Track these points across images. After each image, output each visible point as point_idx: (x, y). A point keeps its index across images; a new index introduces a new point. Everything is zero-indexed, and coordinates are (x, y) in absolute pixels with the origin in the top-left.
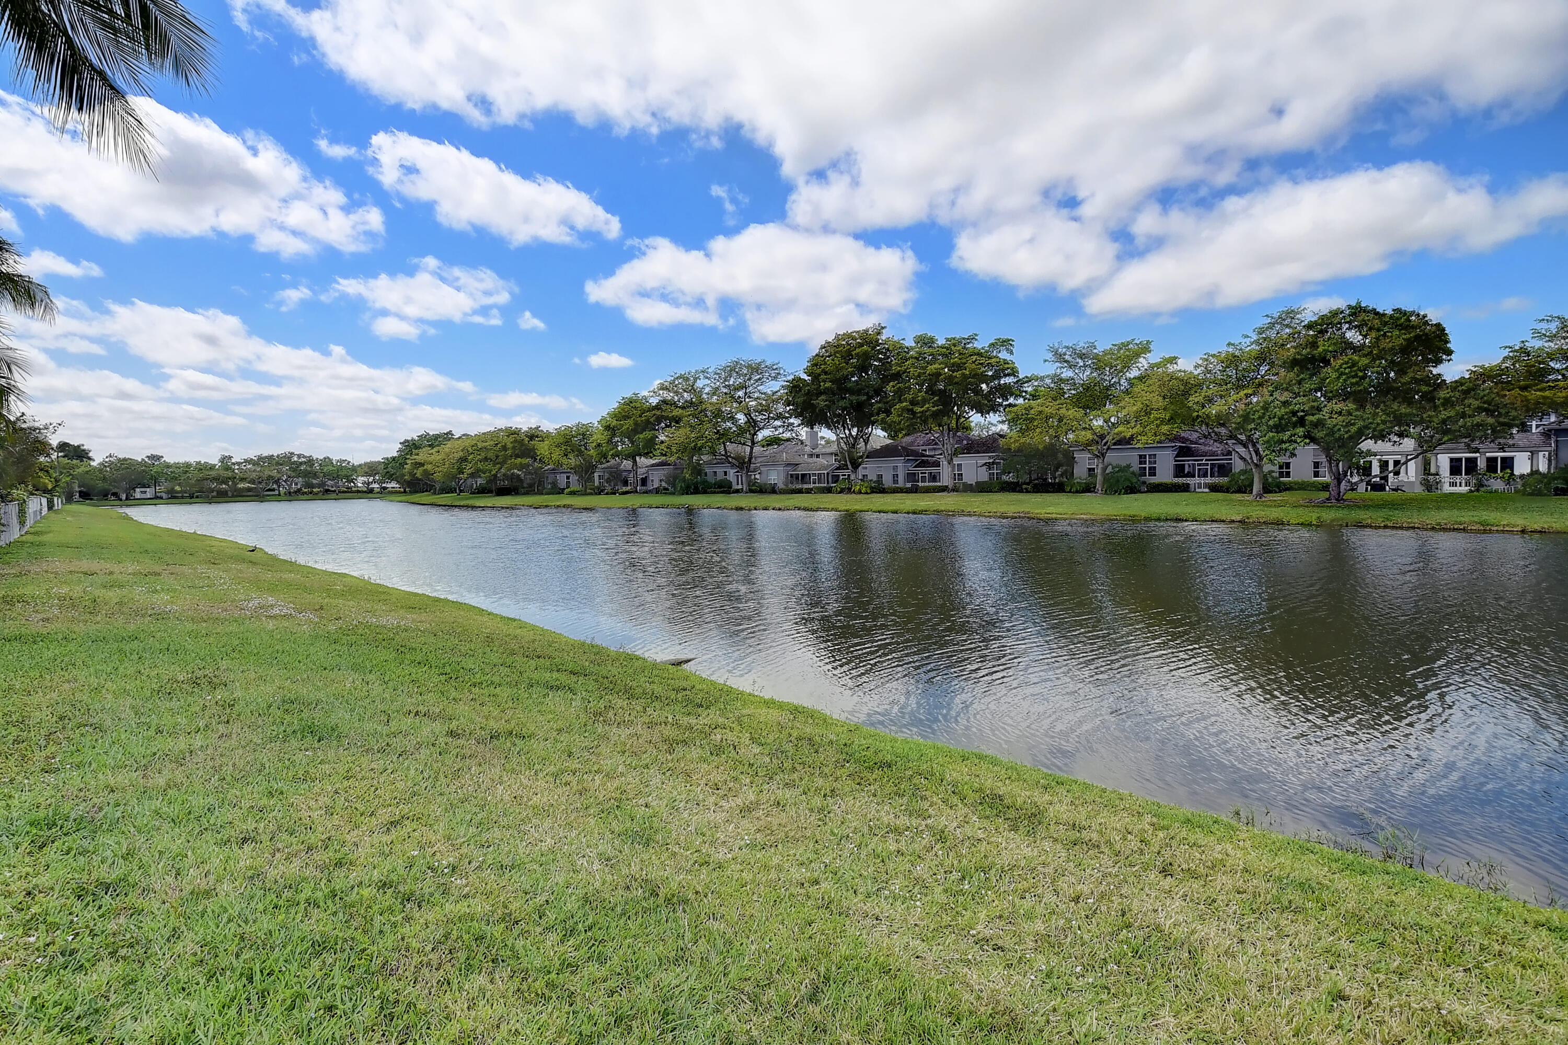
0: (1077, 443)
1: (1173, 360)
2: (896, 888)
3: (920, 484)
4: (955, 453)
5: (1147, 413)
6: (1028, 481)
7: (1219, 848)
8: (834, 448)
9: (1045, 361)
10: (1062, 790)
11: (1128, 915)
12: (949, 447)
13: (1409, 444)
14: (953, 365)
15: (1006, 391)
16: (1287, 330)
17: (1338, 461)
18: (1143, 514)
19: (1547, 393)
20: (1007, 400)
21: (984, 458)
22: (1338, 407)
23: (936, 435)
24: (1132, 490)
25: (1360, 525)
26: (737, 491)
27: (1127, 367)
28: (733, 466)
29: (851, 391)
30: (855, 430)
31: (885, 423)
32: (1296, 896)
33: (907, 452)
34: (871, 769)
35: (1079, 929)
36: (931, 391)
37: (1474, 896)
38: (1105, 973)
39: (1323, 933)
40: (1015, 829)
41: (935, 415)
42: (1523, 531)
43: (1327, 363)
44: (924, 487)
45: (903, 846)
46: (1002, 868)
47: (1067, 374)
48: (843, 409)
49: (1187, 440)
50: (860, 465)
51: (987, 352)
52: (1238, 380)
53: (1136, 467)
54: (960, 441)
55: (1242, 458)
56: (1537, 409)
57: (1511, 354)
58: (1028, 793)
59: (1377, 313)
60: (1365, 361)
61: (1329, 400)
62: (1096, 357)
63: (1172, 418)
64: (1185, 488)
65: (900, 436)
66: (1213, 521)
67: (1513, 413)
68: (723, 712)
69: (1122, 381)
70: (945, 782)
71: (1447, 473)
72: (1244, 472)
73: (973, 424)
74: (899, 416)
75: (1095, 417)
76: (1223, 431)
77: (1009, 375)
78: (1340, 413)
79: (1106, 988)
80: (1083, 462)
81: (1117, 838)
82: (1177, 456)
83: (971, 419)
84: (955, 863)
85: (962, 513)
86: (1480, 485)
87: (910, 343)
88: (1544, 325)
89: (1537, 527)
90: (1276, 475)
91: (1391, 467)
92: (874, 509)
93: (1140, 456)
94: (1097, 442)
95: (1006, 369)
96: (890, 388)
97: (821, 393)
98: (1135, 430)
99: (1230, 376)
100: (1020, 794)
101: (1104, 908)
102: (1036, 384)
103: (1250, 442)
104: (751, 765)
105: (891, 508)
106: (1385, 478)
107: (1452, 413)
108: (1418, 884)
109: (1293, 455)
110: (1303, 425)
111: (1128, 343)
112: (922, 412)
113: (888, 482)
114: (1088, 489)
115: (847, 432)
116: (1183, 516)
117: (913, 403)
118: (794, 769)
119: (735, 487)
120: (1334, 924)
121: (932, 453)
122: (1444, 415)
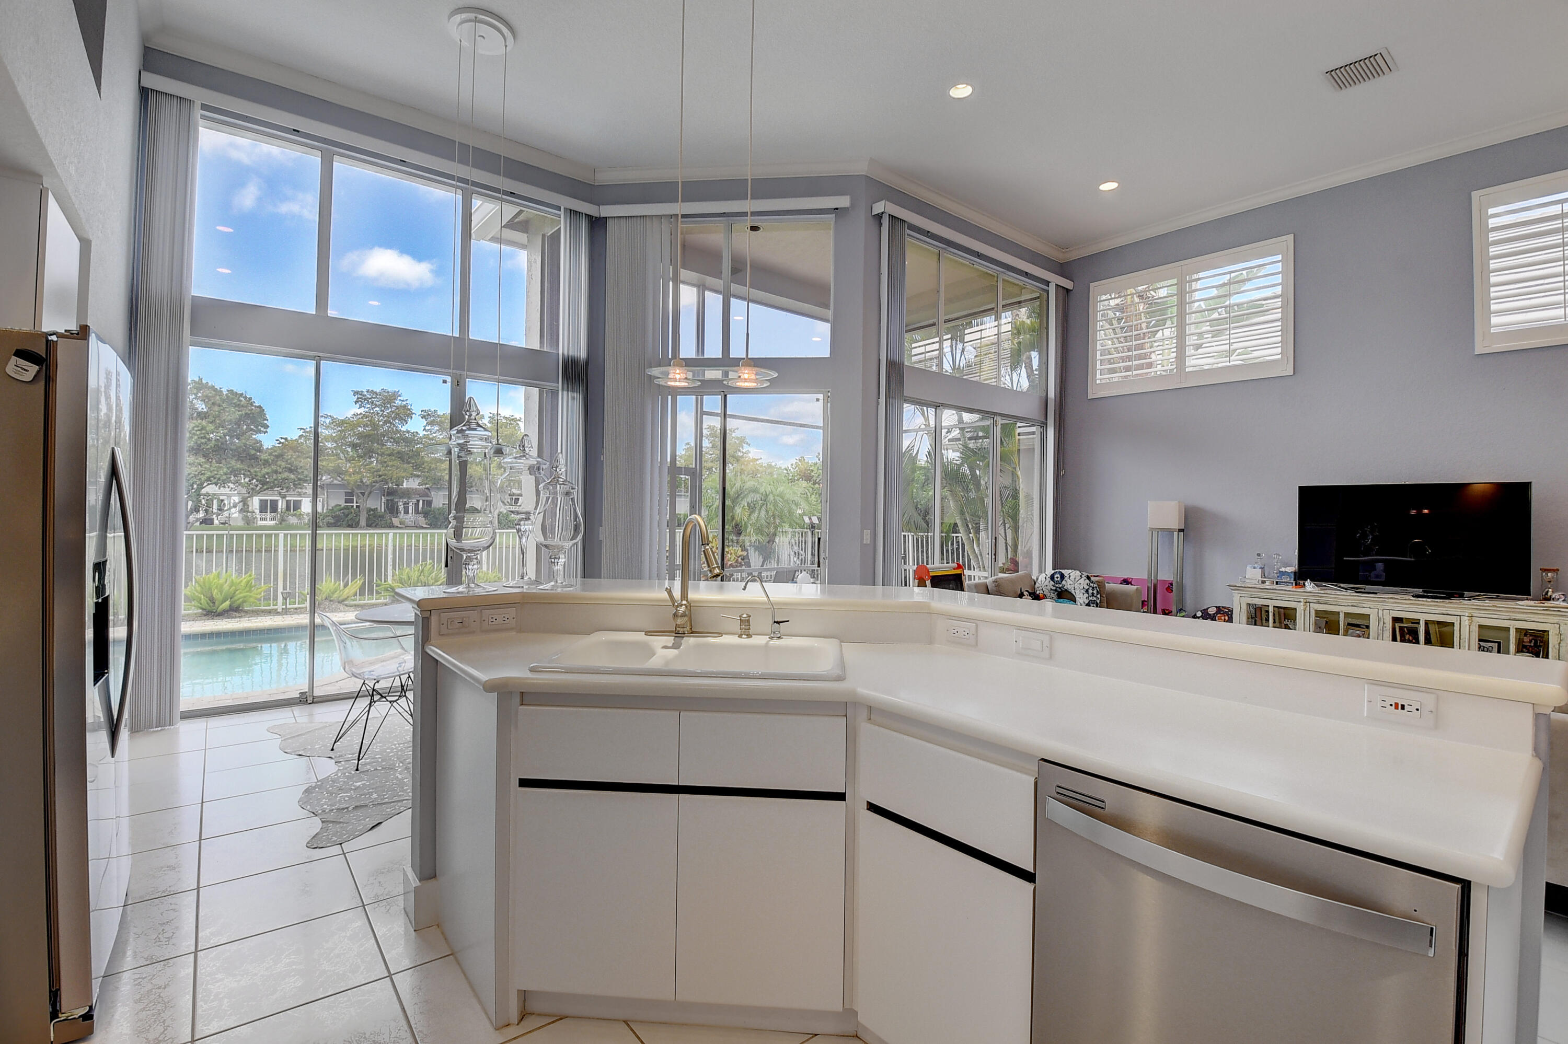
57: (304, 434)
67: (306, 472)
71: (258, 511)
107: (269, 470)
122: (265, 471)
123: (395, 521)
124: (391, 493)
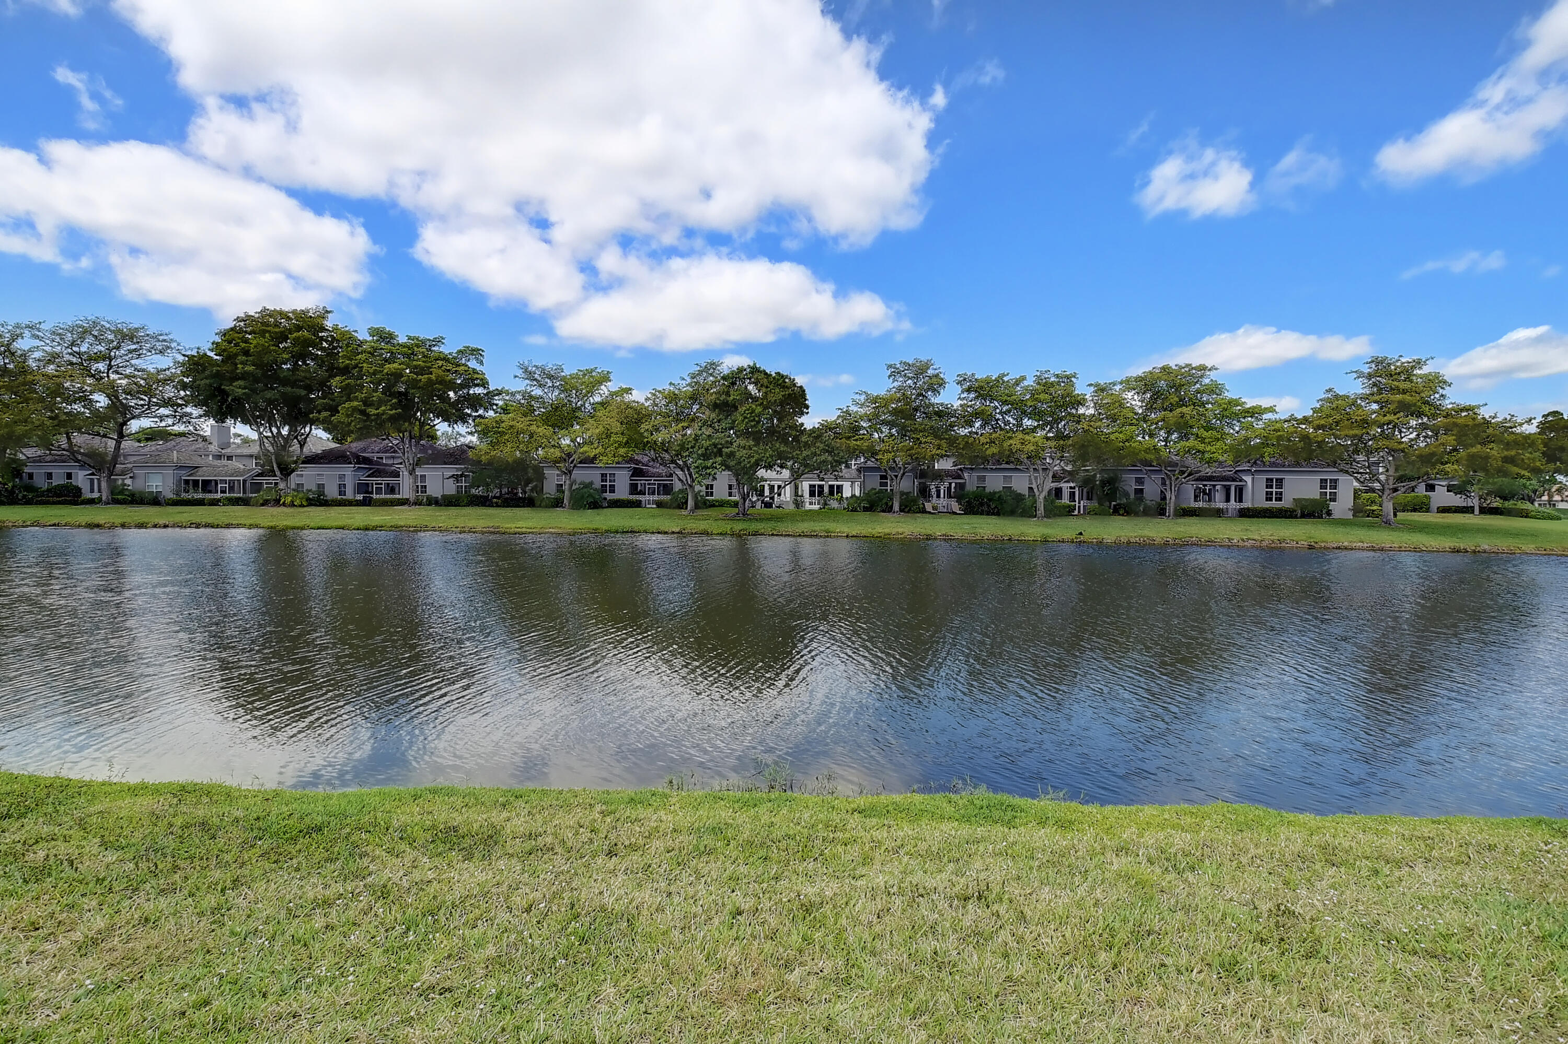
0: (545, 460)
1: (628, 391)
2: (322, 972)
3: (374, 496)
4: (419, 463)
5: (608, 436)
6: (498, 495)
7: (655, 817)
8: (255, 449)
9: (516, 377)
10: (521, 803)
11: (577, 906)
12: (410, 457)
13: (786, 473)
14: (416, 367)
15: (475, 403)
16: (711, 378)
17: (744, 485)
18: (605, 528)
19: (858, 443)
20: (477, 411)
21: (451, 470)
22: (743, 443)
23: (395, 442)
24: (595, 505)
25: (756, 534)
26: (91, 502)
27: (591, 393)
28: (83, 465)
29: (285, 382)
30: (287, 428)
31: (331, 422)
32: (708, 840)
33: (360, 460)
34: (294, 840)
35: (531, 938)
36: (388, 391)
37: (820, 802)
38: (553, 971)
39: (728, 864)
40: (469, 857)
41: (393, 419)
42: (847, 536)
43: (736, 408)
44: (380, 500)
45: (333, 918)
46: (453, 903)
47: (537, 392)
48: (270, 402)
49: (640, 462)
50: (293, 471)
51: (455, 358)
52: (677, 414)
53: (598, 484)
54: (424, 449)
55: (680, 480)
56: (854, 453)
58: (484, 816)
59: (766, 374)
60: (759, 409)
61: (738, 437)
62: (563, 379)
63: (627, 442)
64: (638, 504)
65: (349, 439)
66: (659, 533)
67: (842, 454)
68: (50, 819)
69: (587, 405)
70: (391, 830)
71: (808, 496)
72: (681, 491)
73: (439, 433)
74: (348, 416)
75: (563, 436)
76: (667, 456)
77: (477, 385)
78: (744, 448)
79: (554, 985)
80: (553, 479)
81: (570, 835)
82: (632, 476)
83: (436, 427)
84: (399, 916)
85: (425, 528)
86: (826, 504)
87: (363, 335)
88: (857, 397)
89: (854, 533)
90: (703, 493)
91: (776, 490)
92: (312, 525)
93: (602, 475)
94: (565, 460)
95: (474, 379)
96: (335, 382)
97: (236, 378)
98: (597, 451)
99: (672, 411)
100: (476, 819)
101: (554, 908)
102: (507, 398)
103: (685, 467)
104: (99, 881)
105: (335, 524)
106: (772, 498)
107: (809, 453)
108: (788, 803)
109: (714, 479)
110: (721, 456)
111: (592, 371)
112: (377, 415)
113: (332, 492)
114: (557, 503)
115: (274, 430)
116: (636, 529)
117: (367, 402)
118: (175, 868)
119: (87, 495)
120: (734, 854)
121: (390, 462)
122: (805, 453)
123: (928, 506)
124: (923, 475)
